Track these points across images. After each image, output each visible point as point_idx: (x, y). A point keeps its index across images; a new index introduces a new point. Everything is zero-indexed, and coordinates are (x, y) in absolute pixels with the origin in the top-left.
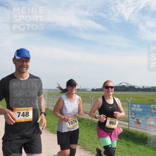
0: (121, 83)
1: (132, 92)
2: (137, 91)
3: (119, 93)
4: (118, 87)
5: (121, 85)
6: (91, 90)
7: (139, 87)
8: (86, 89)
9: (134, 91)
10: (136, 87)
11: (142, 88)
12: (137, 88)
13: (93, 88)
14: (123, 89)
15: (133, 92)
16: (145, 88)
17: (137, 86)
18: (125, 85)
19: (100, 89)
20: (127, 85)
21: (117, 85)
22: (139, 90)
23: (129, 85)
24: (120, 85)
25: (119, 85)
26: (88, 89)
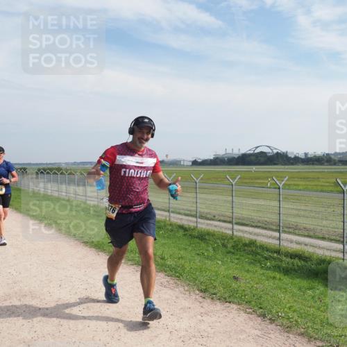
0: (257, 147)
1: (283, 167)
2: (292, 164)
3: (254, 168)
4: (250, 155)
5: (258, 151)
6: (191, 164)
7: (297, 155)
8: (180, 161)
9: (285, 164)
10: (290, 156)
11: (303, 156)
12: (293, 157)
13: (194, 159)
14: (262, 160)
15: (283, 165)
16: (309, 156)
17: (292, 153)
18: (265, 151)
19: (211, 160)
20: (271, 151)
21: (248, 152)
22: (296, 160)
23: (275, 151)
24: (256, 152)
25: (252, 152)
26: (184, 160)
